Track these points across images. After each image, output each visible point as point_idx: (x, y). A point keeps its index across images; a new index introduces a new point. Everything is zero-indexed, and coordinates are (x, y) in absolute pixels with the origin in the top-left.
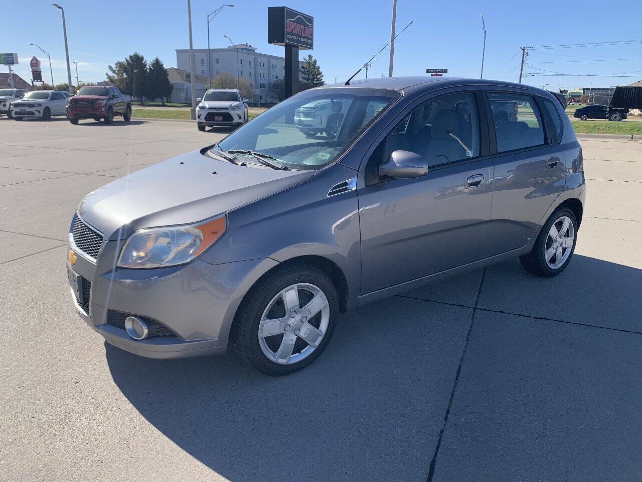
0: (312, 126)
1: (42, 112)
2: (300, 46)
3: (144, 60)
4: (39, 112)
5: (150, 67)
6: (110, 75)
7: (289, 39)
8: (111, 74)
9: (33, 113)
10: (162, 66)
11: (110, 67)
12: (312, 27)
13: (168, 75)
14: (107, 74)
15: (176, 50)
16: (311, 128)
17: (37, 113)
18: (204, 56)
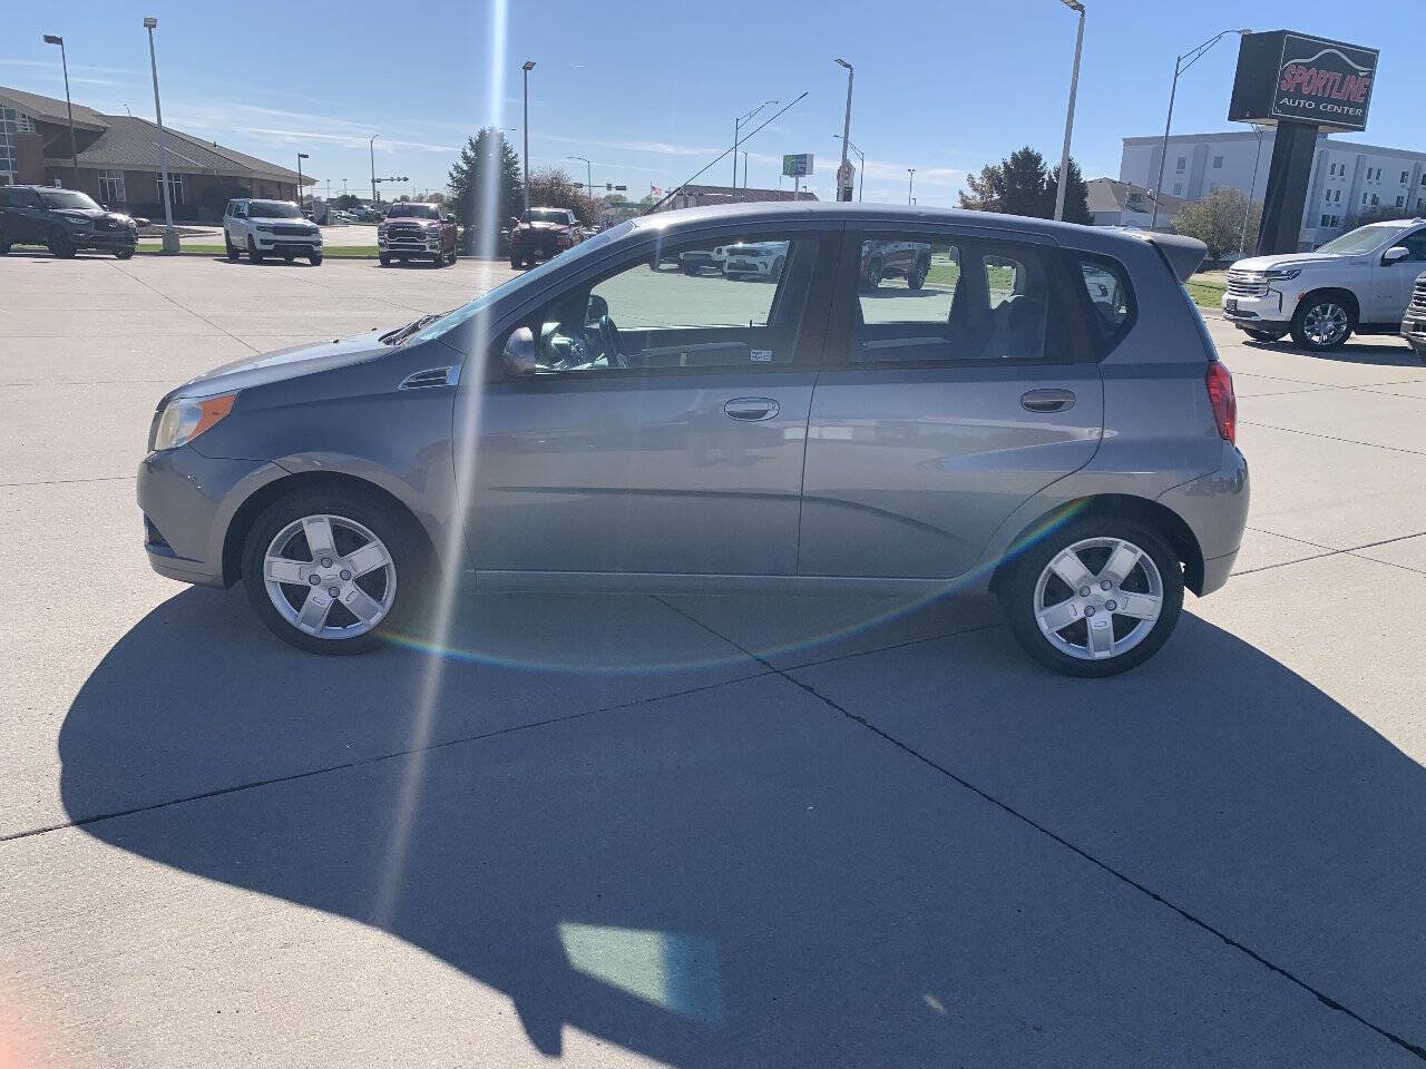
0: (1255, 314)
1: (770, 265)
2: (1323, 124)
3: (1042, 162)
4: (766, 266)
5: (1050, 177)
6: (965, 193)
7: (1284, 108)
8: (969, 192)
9: (755, 267)
10: (1079, 174)
11: (970, 177)
12: (1370, 76)
13: (1086, 195)
14: (961, 193)
15: (1124, 140)
16: (1253, 319)
17: (761, 267)
18: (1187, 151)
